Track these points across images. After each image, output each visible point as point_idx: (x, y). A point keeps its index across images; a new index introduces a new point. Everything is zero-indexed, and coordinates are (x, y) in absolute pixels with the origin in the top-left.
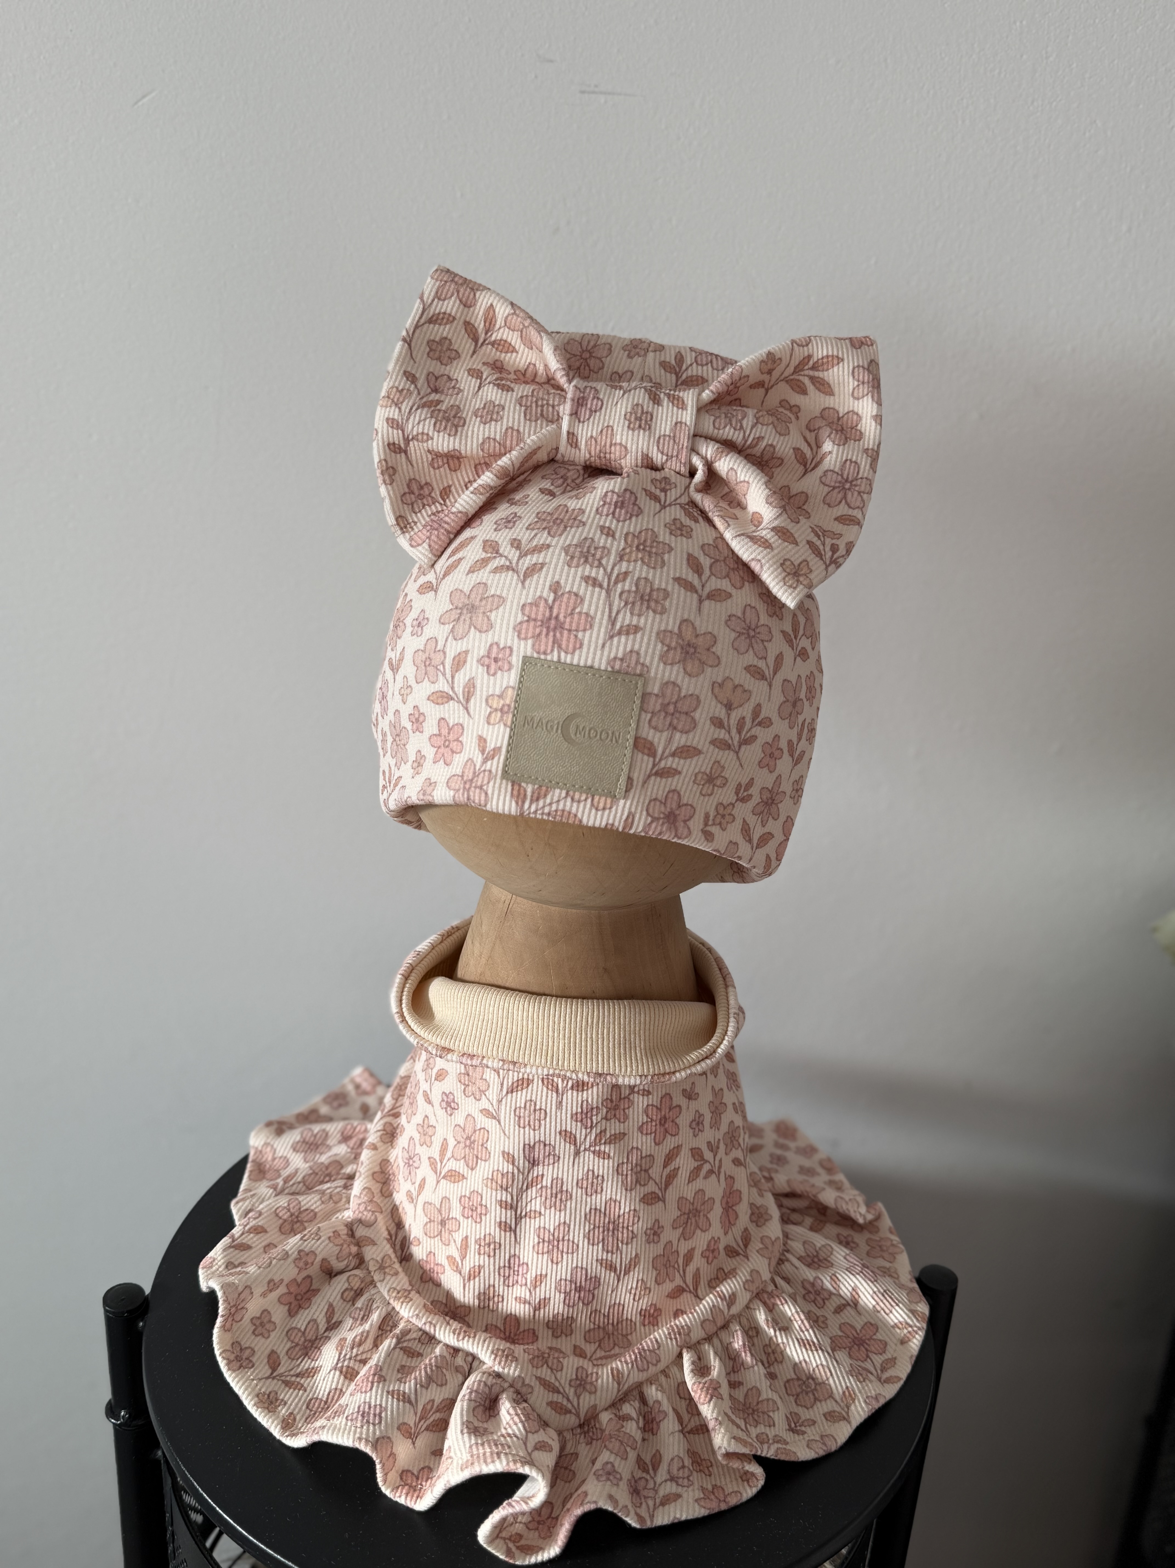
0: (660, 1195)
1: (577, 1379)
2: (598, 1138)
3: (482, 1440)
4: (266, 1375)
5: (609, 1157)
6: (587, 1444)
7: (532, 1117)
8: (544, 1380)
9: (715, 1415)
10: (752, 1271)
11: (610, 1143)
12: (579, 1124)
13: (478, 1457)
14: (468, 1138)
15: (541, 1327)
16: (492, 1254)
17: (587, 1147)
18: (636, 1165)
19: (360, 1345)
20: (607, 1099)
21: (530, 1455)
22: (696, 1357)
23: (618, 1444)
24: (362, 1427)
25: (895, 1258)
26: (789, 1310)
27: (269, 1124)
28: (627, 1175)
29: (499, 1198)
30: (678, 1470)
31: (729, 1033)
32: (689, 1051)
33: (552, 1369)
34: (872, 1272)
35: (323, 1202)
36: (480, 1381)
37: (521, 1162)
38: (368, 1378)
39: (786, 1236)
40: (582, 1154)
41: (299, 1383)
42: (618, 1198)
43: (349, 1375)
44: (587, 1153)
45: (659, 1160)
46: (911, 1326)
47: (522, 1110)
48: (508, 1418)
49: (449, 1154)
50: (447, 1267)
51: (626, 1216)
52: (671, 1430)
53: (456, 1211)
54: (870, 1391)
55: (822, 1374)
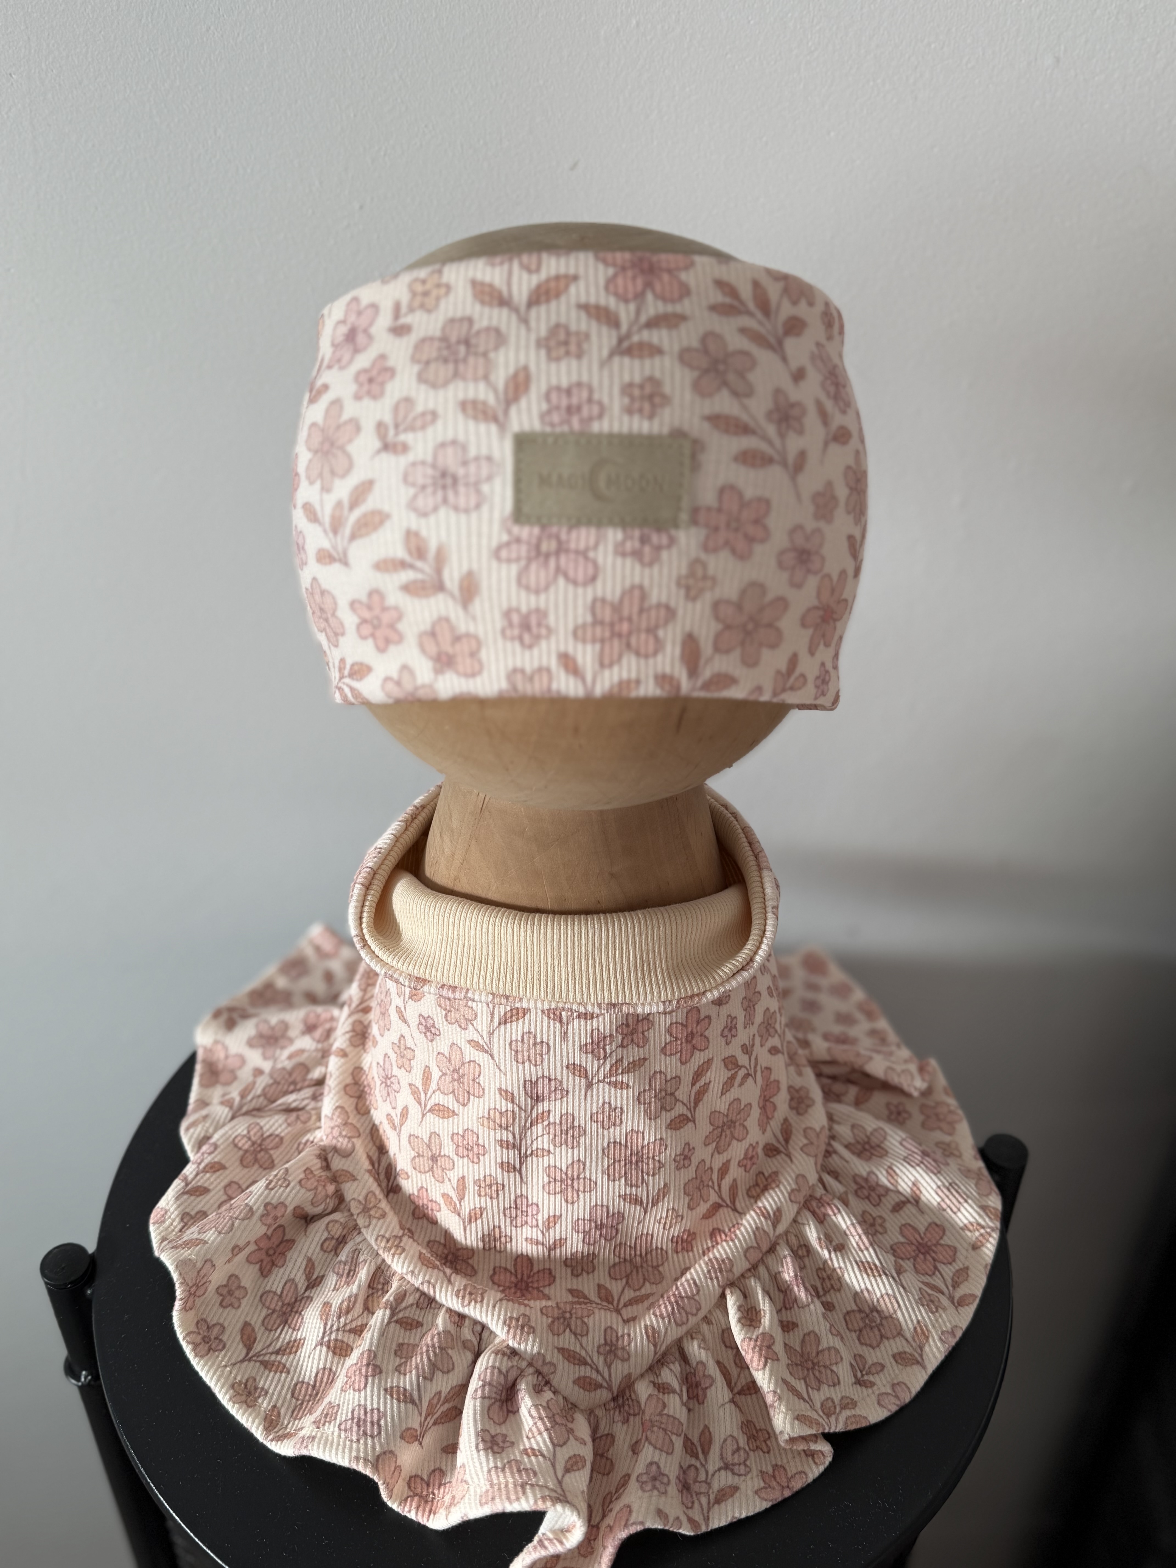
0: (689, 1115)
1: (606, 1344)
2: (614, 1069)
3: (502, 1460)
4: (241, 1358)
5: (628, 1086)
6: (623, 1423)
7: (532, 1051)
8: (568, 1350)
9: (772, 1387)
10: (798, 1176)
11: (628, 1072)
12: (590, 1056)
13: (500, 1489)
14: (455, 1071)
15: (558, 1267)
16: (494, 1195)
17: (601, 1078)
18: (661, 1090)
19: (348, 1312)
20: (622, 1024)
21: (560, 1483)
22: (742, 1297)
23: (661, 1434)
24: (358, 1440)
25: (954, 1129)
26: (843, 1221)
27: (217, 1015)
28: (650, 1103)
29: (498, 1138)
30: (733, 1455)
31: (768, 934)
32: (720, 962)
33: (575, 1334)
34: (935, 1161)
35: (289, 1125)
36: (493, 1367)
37: (522, 1099)
38: (360, 1370)
39: (831, 1118)
40: (595, 1087)
41: (280, 1362)
42: (641, 1129)
43: (340, 1350)
44: (601, 1085)
45: (687, 1079)
46: (983, 1227)
47: (520, 1044)
48: (531, 1422)
49: (434, 1086)
50: (443, 1205)
51: (652, 1146)
52: (721, 1401)
53: (448, 1149)
54: (944, 1323)
55: (887, 1305)
